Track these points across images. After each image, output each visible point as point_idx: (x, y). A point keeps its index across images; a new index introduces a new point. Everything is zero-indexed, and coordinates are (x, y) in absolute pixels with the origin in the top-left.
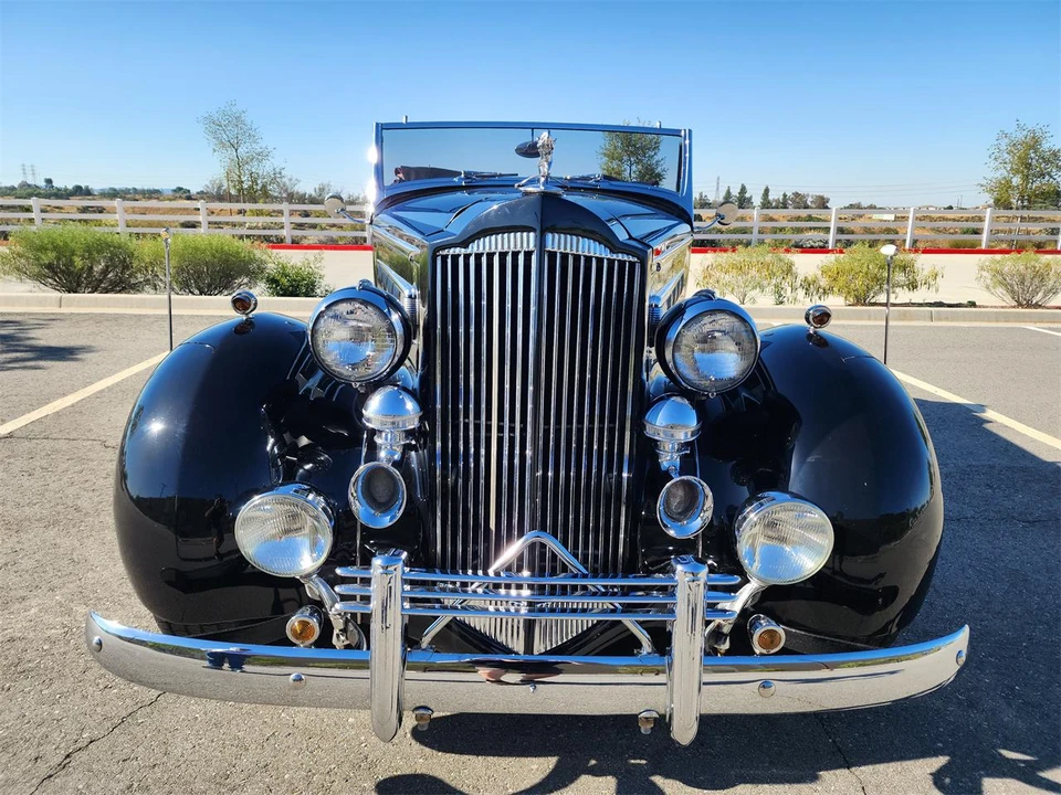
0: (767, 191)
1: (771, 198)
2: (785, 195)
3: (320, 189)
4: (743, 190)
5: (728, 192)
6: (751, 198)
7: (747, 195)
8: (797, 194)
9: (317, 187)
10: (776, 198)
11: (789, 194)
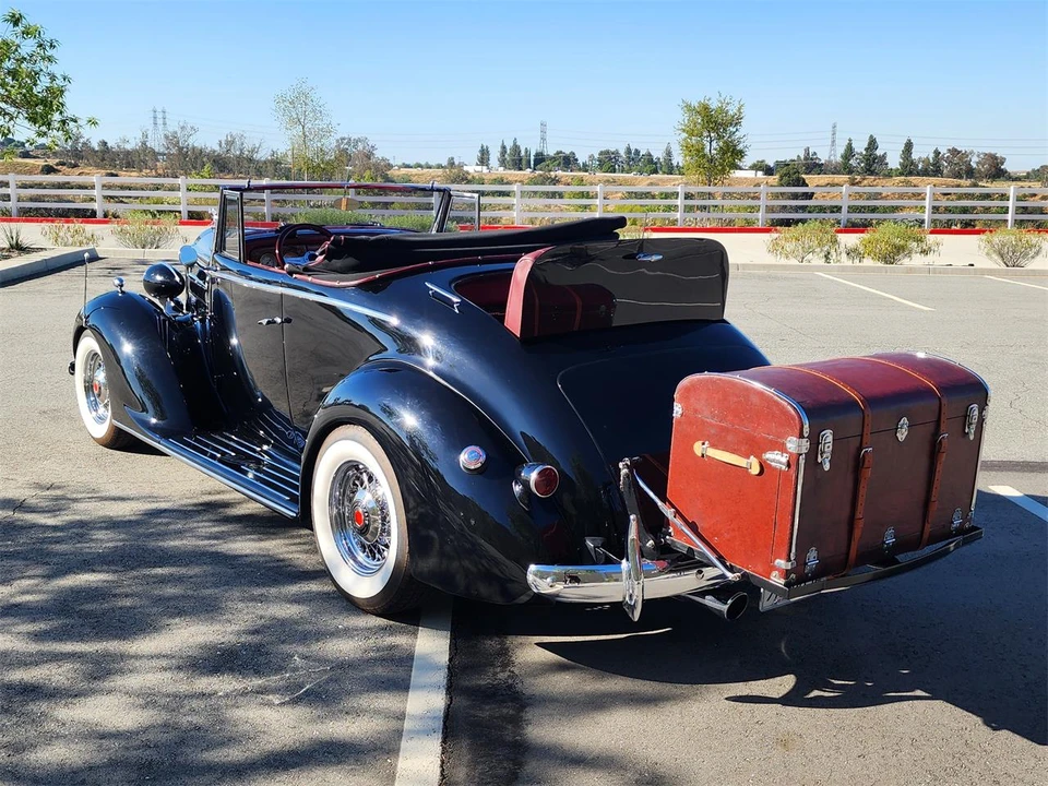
0: (909, 146)
1: (915, 156)
2: (937, 153)
3: (227, 143)
4: (872, 144)
5: (850, 148)
6: (884, 156)
7: (879, 152)
8: (954, 152)
9: (223, 139)
10: (924, 156)
11: (943, 151)
